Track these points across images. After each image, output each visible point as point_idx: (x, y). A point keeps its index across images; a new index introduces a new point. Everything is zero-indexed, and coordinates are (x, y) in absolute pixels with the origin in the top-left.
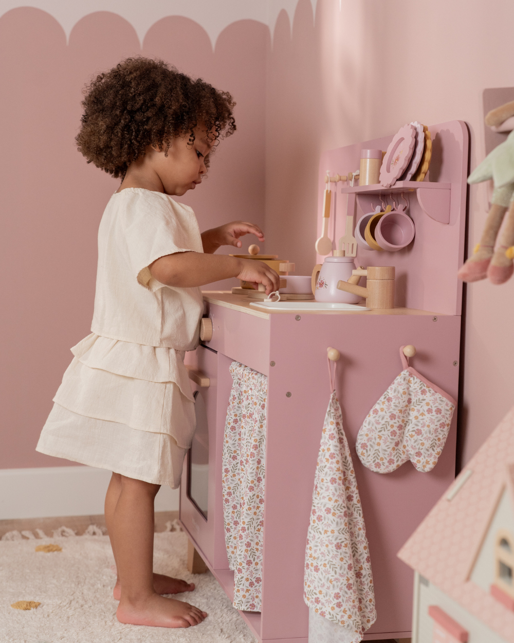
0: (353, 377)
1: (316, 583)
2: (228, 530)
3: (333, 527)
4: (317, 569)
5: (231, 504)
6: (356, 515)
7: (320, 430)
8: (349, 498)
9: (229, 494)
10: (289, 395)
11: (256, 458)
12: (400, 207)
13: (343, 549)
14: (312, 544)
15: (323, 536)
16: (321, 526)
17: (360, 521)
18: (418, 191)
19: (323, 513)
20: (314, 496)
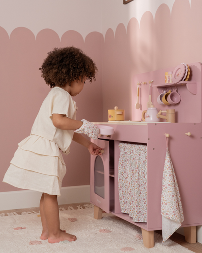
0: (172, 143)
1: (166, 209)
2: (121, 199)
3: (171, 190)
4: (166, 204)
5: (122, 190)
6: (176, 186)
7: (164, 159)
8: (174, 181)
9: (121, 187)
10: (154, 149)
11: (138, 172)
12: (175, 90)
13: (175, 197)
14: (164, 196)
15: (168, 193)
16: (167, 190)
17: (178, 188)
18: (187, 84)
19: (167, 186)
20: (163, 181)
